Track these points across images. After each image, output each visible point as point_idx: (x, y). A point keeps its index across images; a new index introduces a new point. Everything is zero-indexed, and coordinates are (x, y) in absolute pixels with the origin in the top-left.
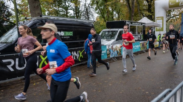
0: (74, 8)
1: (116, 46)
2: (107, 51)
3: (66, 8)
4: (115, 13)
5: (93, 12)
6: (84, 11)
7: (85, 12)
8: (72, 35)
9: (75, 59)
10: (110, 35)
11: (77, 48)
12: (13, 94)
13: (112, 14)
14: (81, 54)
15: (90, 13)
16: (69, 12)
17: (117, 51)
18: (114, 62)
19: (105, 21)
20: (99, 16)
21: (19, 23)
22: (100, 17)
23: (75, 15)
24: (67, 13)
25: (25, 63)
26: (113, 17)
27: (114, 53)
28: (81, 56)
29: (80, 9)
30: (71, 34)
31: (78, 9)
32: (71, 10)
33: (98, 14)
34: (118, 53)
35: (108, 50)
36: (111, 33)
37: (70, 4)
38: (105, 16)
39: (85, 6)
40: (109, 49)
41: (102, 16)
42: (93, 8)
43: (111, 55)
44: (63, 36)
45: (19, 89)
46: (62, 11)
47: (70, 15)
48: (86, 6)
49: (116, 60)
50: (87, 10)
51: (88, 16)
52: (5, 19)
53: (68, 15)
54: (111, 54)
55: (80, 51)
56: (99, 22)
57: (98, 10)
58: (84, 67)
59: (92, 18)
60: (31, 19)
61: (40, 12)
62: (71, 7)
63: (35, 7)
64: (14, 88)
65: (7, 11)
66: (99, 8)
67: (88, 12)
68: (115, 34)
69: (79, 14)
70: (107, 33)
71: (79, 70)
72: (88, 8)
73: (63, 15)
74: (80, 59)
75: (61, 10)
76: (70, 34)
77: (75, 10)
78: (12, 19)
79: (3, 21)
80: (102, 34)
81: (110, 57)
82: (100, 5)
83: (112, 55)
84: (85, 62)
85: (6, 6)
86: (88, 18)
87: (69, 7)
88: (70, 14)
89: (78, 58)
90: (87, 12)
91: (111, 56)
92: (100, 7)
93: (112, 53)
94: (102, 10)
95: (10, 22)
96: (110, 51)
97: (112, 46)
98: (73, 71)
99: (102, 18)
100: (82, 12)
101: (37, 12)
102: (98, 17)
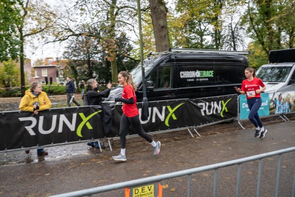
0: (213, 32)
1: (289, 95)
2: (270, 102)
3: (201, 34)
4: (283, 34)
5: (243, 35)
6: (228, 35)
7: (229, 37)
8: (212, 76)
9: (215, 113)
10: (276, 74)
11: (218, 97)
12: (134, 156)
13: (278, 36)
14: (224, 105)
15: (238, 37)
16: (205, 39)
17: (290, 104)
18: (281, 122)
19: (264, 49)
20: (254, 41)
21: (144, 62)
22: (256, 42)
23: (214, 43)
24: (202, 41)
25: (148, 116)
26: (279, 42)
27: (284, 107)
28: (225, 110)
29: (222, 34)
30: (211, 74)
31: (220, 32)
32: (208, 35)
33: (251, 37)
34: (290, 107)
35: (272, 101)
36: (277, 71)
37: (207, 27)
38: (265, 40)
39: (230, 28)
40: (274, 99)
41: (260, 40)
42: (244, 29)
43: (277, 110)
44: (199, 78)
45: (141, 151)
46: (194, 39)
47: (206, 43)
48: (231, 26)
49: (287, 120)
50: (233, 32)
51: (234, 42)
52: (126, 55)
53: (203, 43)
54: (277, 108)
55: (223, 101)
56: (253, 50)
57: (253, 31)
58: (228, 126)
59: (241, 45)
60: (158, 54)
61: (168, 44)
62: (208, 32)
63: (161, 37)
64: (135, 147)
65: (128, 44)
66: (254, 28)
67: (235, 36)
68: (286, 73)
69: (221, 40)
70: (269, 71)
71: (220, 132)
72: (236, 29)
73: (196, 43)
74: (223, 114)
75: (194, 37)
76: (209, 74)
77: (214, 35)
78: (132, 54)
79: (123, 57)
80: (261, 72)
81: (274, 114)
82: (256, 23)
83: (279, 109)
84: (230, 119)
85: (127, 37)
86: (235, 45)
87: (206, 31)
88: (206, 41)
89: (219, 112)
90: (233, 36)
91: (277, 112)
92: (256, 27)
93: (280, 107)
94: (259, 32)
95: (131, 58)
96: (275, 103)
97: (281, 94)
98: (211, 132)
99: (259, 44)
100: (225, 37)
101: (164, 44)
102: (251, 43)
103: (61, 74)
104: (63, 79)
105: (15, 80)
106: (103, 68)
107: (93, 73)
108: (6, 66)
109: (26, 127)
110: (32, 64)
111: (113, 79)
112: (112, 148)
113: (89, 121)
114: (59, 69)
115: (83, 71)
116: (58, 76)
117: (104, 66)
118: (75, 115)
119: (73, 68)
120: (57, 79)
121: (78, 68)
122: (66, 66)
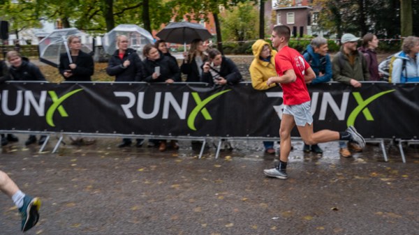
103: (315, 21)
104: (318, 28)
105: (252, 30)
106: (384, 10)
107: (366, 19)
108: (240, 9)
109: (275, 107)
110: (273, 5)
111: (402, 30)
112: (406, 159)
113: (368, 106)
114: (312, 12)
115: (349, 15)
116: (309, 24)
117: (386, 6)
118: (346, 95)
119: (335, 11)
120: (309, 28)
121: (342, 10)
122: (324, 9)
